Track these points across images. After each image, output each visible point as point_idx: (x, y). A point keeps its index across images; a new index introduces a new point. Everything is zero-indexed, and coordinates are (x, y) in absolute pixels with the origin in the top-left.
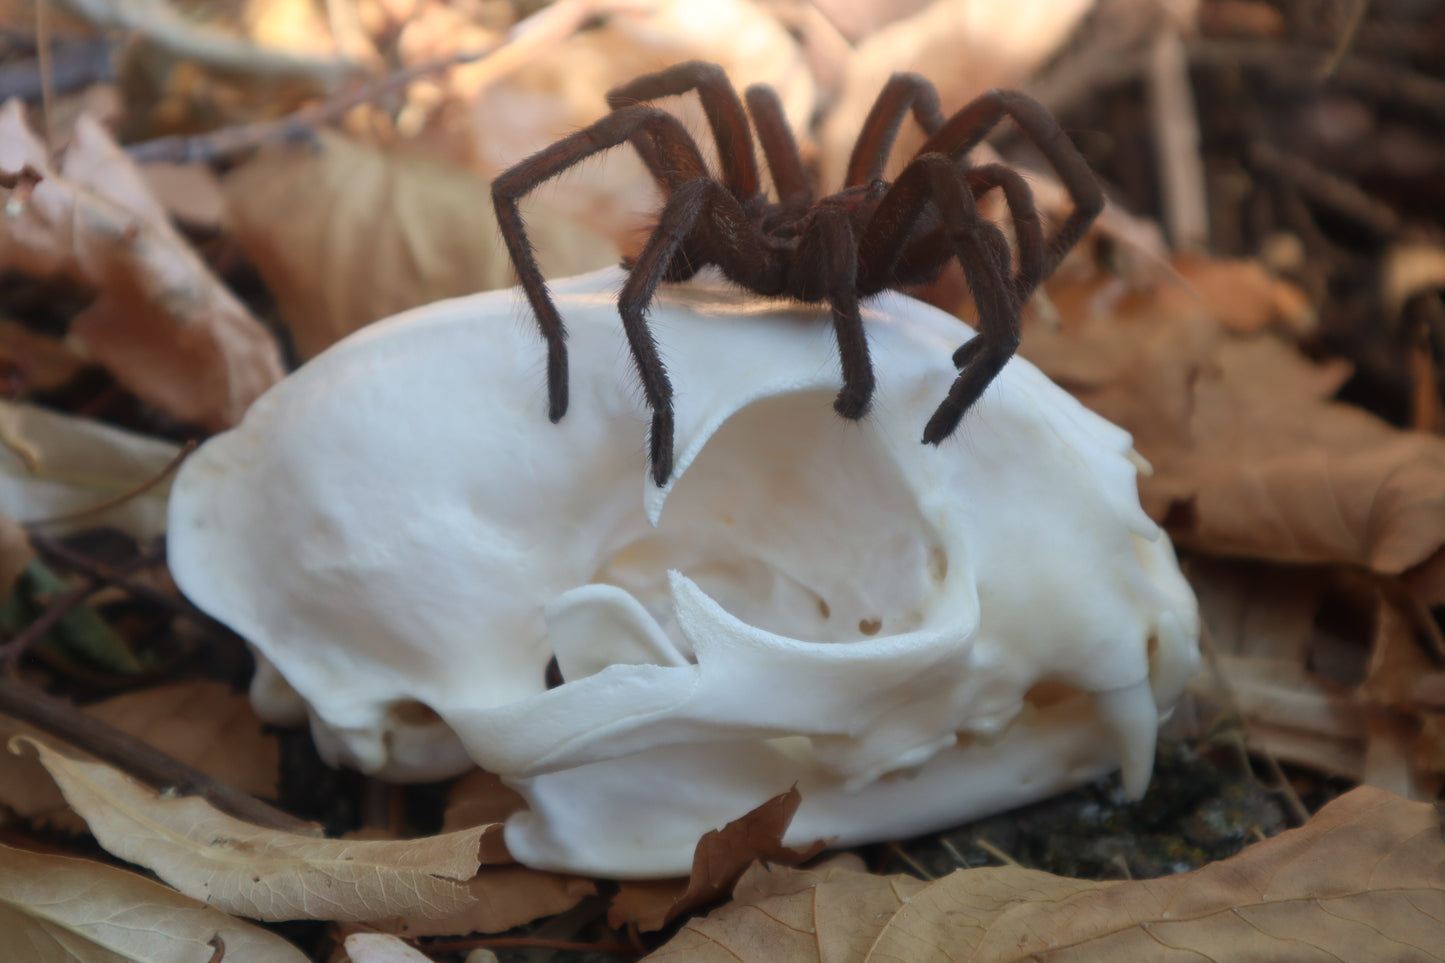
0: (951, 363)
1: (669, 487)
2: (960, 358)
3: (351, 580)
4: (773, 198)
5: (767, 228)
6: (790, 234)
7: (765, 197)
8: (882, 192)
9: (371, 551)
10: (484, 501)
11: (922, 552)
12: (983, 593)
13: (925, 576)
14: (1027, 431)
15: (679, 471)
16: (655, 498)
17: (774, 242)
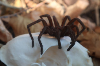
0: (70, 43)
1: (42, 55)
2: (71, 43)
3: (14, 61)
4: (54, 27)
5: (53, 30)
6: (55, 31)
7: (53, 27)
8: (64, 27)
9: (16, 58)
10: (26, 54)
11: (67, 61)
12: (72, 65)
13: (67, 63)
14: (77, 50)
15: (43, 53)
16: (41, 56)
17: (54, 32)
